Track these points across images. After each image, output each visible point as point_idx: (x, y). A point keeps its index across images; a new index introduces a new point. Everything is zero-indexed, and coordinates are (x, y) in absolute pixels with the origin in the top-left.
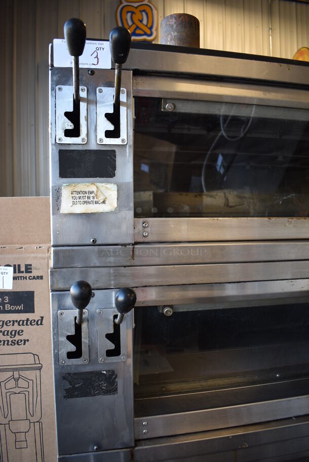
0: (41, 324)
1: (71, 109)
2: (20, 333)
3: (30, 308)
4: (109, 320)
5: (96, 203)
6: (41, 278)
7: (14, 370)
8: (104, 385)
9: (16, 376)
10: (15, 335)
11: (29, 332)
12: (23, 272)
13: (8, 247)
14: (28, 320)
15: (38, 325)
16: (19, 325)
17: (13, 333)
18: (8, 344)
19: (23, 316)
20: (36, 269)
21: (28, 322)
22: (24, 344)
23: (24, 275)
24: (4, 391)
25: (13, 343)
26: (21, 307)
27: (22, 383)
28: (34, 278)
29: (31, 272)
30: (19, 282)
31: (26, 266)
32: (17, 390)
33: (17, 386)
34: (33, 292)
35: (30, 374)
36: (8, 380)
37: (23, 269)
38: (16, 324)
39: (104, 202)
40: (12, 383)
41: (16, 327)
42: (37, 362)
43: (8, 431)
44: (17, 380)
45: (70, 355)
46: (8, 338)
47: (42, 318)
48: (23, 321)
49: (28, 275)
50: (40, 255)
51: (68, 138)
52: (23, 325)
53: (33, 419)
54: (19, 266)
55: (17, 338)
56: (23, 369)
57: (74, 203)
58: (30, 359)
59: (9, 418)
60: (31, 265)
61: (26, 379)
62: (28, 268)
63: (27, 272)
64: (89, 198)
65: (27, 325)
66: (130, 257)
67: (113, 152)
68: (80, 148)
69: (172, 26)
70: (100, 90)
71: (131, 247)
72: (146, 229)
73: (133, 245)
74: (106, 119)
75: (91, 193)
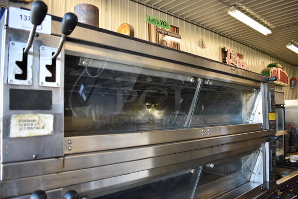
1: (21, 60)
5: (38, 128)
39: (43, 128)
51: (17, 80)
57: (21, 130)
64: (32, 125)
66: (61, 166)
67: (50, 92)
68: (27, 88)
69: (84, 11)
70: (43, 48)
71: (62, 158)
72: (70, 145)
73: (64, 157)
74: (46, 68)
75: (34, 121)
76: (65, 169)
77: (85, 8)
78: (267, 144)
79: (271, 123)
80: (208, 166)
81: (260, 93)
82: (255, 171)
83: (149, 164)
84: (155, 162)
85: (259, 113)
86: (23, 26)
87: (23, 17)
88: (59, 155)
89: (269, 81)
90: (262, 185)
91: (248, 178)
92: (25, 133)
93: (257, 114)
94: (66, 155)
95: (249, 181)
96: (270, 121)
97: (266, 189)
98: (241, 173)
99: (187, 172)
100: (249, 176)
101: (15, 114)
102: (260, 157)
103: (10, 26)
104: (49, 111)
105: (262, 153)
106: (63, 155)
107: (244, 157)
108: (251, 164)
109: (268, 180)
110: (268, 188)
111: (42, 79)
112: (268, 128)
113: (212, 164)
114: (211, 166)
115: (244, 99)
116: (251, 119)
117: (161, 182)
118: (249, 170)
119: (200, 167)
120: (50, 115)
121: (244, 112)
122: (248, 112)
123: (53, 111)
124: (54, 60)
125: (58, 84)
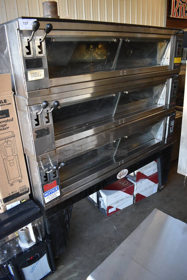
0: (13, 120)
1: (27, 45)
2: (5, 125)
3: (8, 115)
4: (45, 112)
5: (38, 76)
6: (10, 104)
7: (5, 139)
8: (46, 132)
9: (7, 141)
10: (4, 126)
11: (9, 124)
12: (3, 103)
13: (2, 93)
14: (8, 120)
15: (11, 121)
16: (5, 122)
17: (3, 126)
18: (2, 130)
19: (6, 119)
20: (8, 101)
21: (8, 121)
22: (8, 129)
23: (4, 104)
24: (3, 147)
25: (4, 129)
26: (5, 116)
27: (9, 143)
28: (8, 104)
29: (6, 102)
30: (3, 106)
31: (4, 100)
32: (8, 146)
33: (7, 144)
34: (8, 110)
35: (11, 139)
36: (4, 143)
37: (3, 102)
38: (4, 122)
39: (40, 76)
40: (6, 144)
41: (4, 123)
42: (13, 134)
43: (7, 161)
44: (7, 142)
45: (36, 125)
46: (2, 128)
47: (13, 118)
48: (6, 121)
49: (5, 103)
50: (9, 96)
51: (28, 55)
52: (6, 122)
53: (14, 155)
54: (2, 101)
55: (5, 127)
56: (9, 138)
57: (32, 77)
58: (10, 134)
59: (7, 156)
60: (6, 100)
61: (10, 141)
62: (5, 101)
63: (5, 102)
64: (36, 75)
65: (8, 122)
66: (49, 92)
67: (41, 58)
68: (32, 58)
69: (49, 6)
70: (35, 37)
71: (49, 89)
72: (52, 83)
73: (50, 88)
74: (38, 48)
75: (36, 73)
76: (51, 93)
77: (49, 4)
78: (171, 80)
79: (176, 65)
80: (125, 92)
81: (170, 43)
82: (161, 97)
83: (91, 91)
84: (94, 90)
85: (168, 58)
86: (25, 28)
87: (25, 23)
88: (48, 87)
89: (178, 34)
90: (164, 106)
91: (156, 102)
92: (34, 79)
93: (166, 58)
94: (51, 87)
95: (157, 104)
96: (174, 64)
97: (167, 109)
98: (153, 98)
99: (111, 95)
100: (157, 101)
101: (29, 70)
102: (165, 89)
103: (20, 29)
104: (41, 68)
105: (166, 86)
106: (49, 87)
107: (155, 87)
108: (159, 93)
109: (169, 103)
110: (168, 108)
111: (37, 53)
112: (173, 69)
113: (127, 92)
114: (126, 93)
115: (159, 47)
116: (162, 62)
117: (96, 100)
118: (157, 97)
119: (119, 93)
120: (43, 70)
121: (158, 56)
122: (161, 57)
123: (43, 67)
124: (41, 43)
125: (44, 54)
